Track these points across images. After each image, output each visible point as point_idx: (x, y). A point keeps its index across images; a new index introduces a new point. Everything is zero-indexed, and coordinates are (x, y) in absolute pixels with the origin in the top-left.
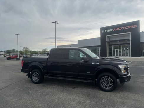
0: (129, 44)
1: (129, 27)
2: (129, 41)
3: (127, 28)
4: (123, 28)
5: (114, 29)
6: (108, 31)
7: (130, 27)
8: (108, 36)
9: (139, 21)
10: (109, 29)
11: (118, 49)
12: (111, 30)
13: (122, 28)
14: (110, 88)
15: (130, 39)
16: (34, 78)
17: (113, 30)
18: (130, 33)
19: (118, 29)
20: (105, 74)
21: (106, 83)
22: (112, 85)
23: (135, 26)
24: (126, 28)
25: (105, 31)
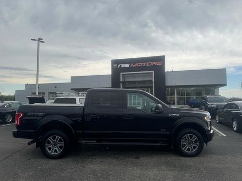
0: (151, 87)
1: (152, 64)
2: (152, 83)
3: (149, 64)
4: (145, 63)
5: (132, 65)
7: (154, 63)
8: (122, 74)
9: (164, 56)
10: (125, 64)
12: (127, 66)
13: (143, 64)
14: (194, 151)
15: (153, 80)
16: (50, 149)
17: (130, 65)
18: (153, 72)
19: (137, 65)
20: (188, 130)
21: (189, 144)
22: (198, 146)
23: (160, 63)
24: (147, 65)
25: (118, 66)
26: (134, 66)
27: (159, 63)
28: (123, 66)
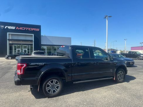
1: (32, 29)
2: (33, 42)
4: (27, 28)
6: (9, 28)
7: (34, 29)
8: (9, 34)
10: (11, 26)
11: (20, 49)
12: (14, 28)
13: (26, 29)
17: (16, 28)
18: (33, 35)
19: (21, 28)
24: (29, 30)
25: (5, 27)
26: (18, 29)
27: (37, 29)
28: (9, 27)
